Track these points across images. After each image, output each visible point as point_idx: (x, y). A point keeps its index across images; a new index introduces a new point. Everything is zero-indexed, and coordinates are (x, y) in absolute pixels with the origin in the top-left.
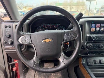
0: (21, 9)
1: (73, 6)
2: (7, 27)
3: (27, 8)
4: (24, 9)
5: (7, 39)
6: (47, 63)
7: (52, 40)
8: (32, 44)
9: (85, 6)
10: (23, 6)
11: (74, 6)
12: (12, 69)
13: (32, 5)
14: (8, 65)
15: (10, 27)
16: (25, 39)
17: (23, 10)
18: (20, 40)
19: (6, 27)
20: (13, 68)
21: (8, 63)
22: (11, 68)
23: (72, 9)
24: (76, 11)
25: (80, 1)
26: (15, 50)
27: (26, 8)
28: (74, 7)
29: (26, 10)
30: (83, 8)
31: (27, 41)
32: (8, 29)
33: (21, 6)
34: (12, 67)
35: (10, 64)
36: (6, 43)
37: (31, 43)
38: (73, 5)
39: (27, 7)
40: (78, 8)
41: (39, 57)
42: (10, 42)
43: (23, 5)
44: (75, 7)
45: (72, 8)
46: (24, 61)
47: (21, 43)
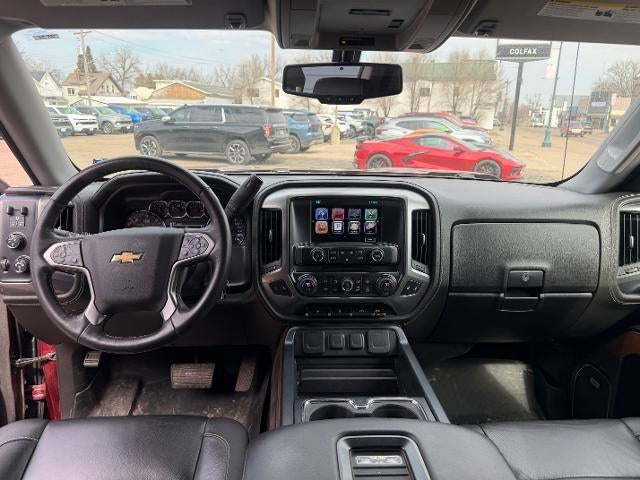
0: (123, 93)
1: (427, 84)
2: (17, 213)
3: (158, 86)
4: (144, 92)
5: (14, 253)
6: (183, 367)
7: (141, 258)
8: (84, 266)
9: (494, 86)
10: (137, 75)
11: (433, 81)
12: (29, 392)
13: (192, 71)
14: (13, 366)
15: (25, 213)
16: (63, 252)
17: (132, 94)
18: (47, 255)
19: (12, 212)
20: (34, 386)
21: (12, 360)
22: (25, 386)
23: (424, 100)
24: (446, 109)
25: (467, 56)
26: (35, 297)
27: (152, 86)
28: (436, 88)
29: (151, 97)
30: (485, 98)
31: (68, 259)
32: (18, 218)
33: (121, 71)
34: (30, 383)
35: (18, 362)
36: (7, 267)
37: (80, 263)
38: (426, 79)
39: (160, 77)
40: (456, 93)
41: (101, 307)
42: (20, 264)
43: (137, 70)
44: (438, 86)
45: (425, 92)
46: (55, 315)
47: (52, 263)
